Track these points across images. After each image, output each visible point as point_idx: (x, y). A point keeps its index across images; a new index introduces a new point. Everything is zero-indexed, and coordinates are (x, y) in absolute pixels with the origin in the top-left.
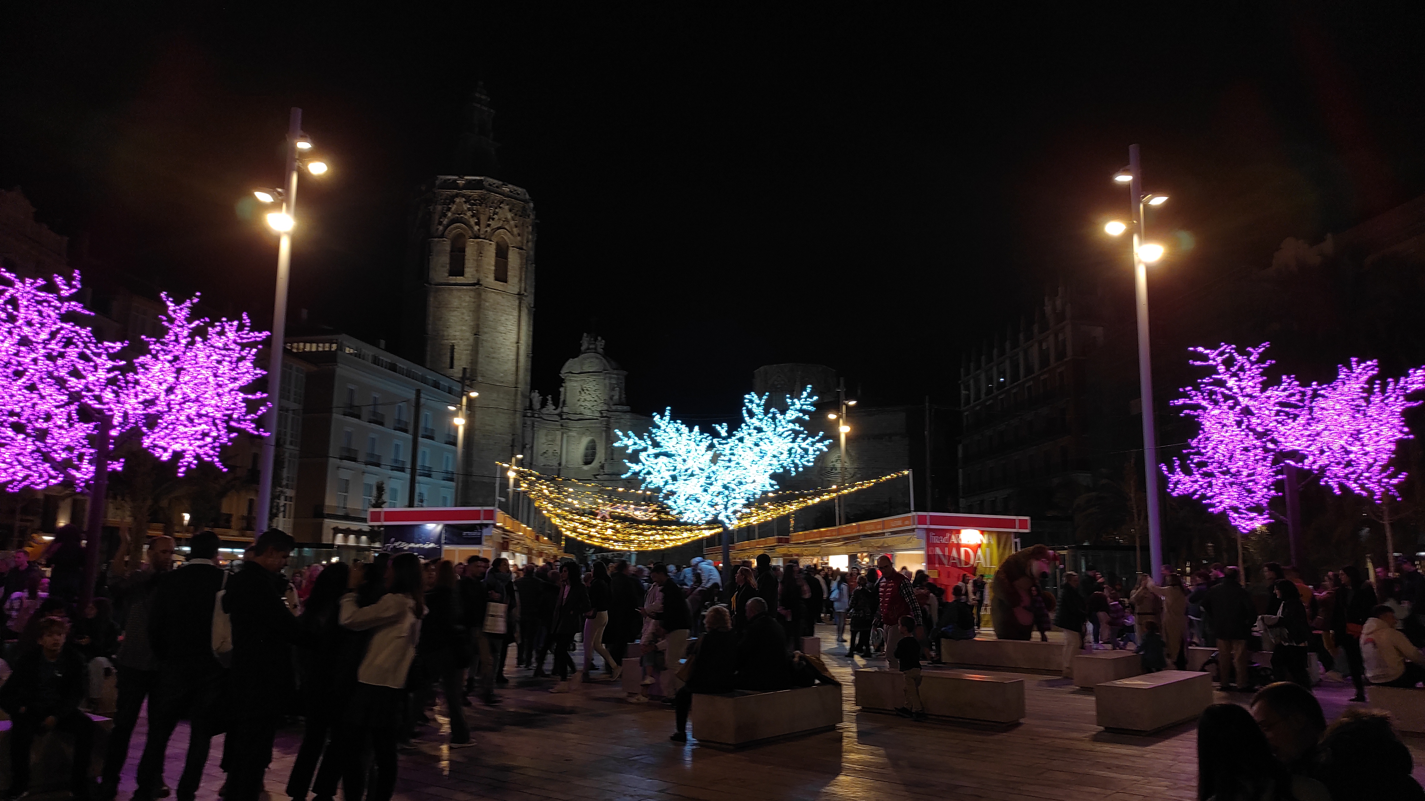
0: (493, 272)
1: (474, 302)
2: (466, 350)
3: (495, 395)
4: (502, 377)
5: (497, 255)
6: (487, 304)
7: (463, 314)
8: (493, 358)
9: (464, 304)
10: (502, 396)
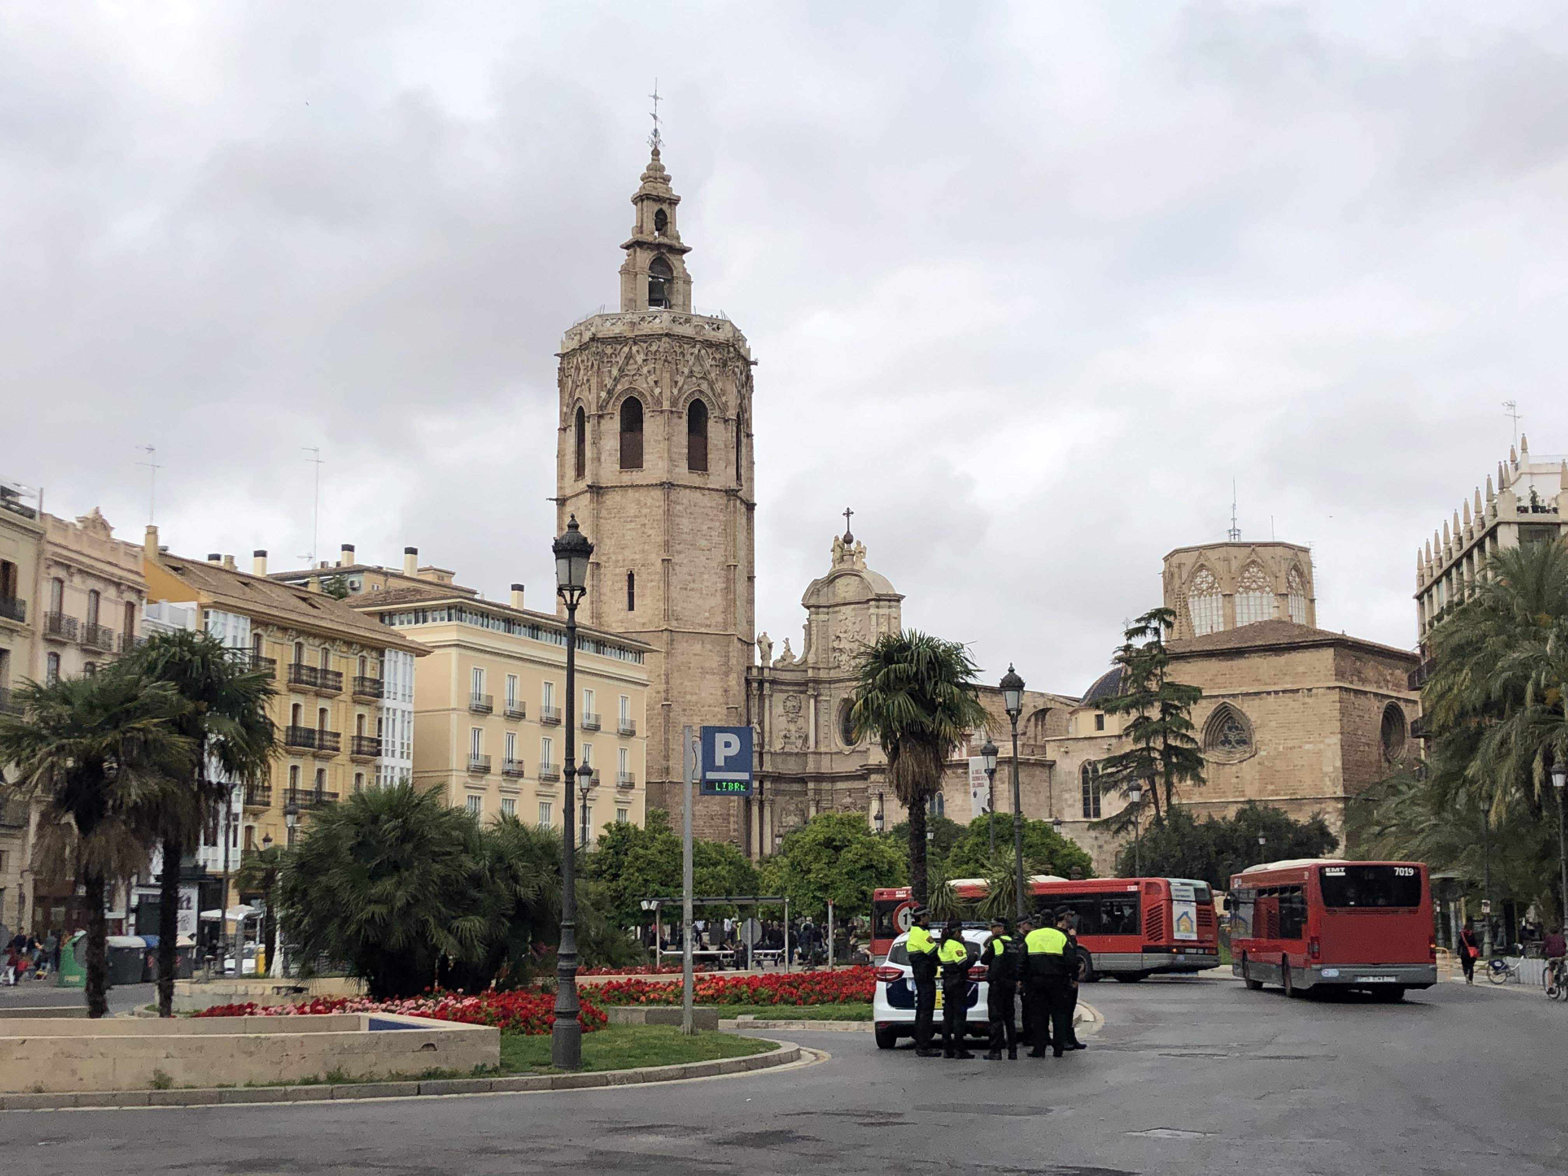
0: (685, 457)
1: (659, 507)
2: (652, 581)
3: (698, 647)
4: (708, 618)
5: (691, 430)
6: (678, 507)
7: (644, 525)
8: (692, 590)
9: (645, 511)
10: (708, 647)
